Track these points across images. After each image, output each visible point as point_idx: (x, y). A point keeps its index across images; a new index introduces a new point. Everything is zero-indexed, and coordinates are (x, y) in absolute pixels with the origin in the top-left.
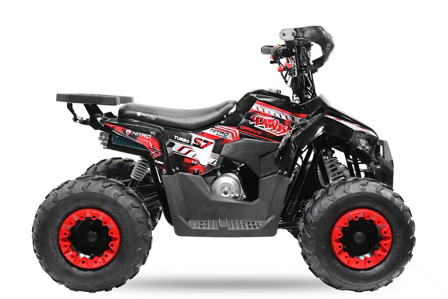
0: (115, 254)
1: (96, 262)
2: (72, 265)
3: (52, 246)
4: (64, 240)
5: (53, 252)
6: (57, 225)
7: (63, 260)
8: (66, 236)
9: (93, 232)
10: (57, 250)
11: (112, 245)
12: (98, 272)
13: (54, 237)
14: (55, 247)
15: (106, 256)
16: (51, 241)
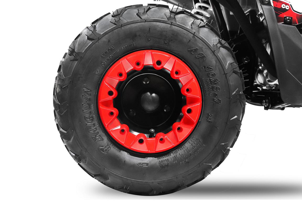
0: (194, 126)
1: (162, 141)
2: (121, 147)
3: (87, 115)
4: (106, 104)
5: (89, 124)
6: (96, 78)
7: (105, 139)
8: (111, 98)
9: (151, 94)
10: (96, 122)
11: (189, 111)
12: (165, 158)
13: (90, 99)
14: (92, 117)
15: (180, 129)
16: (85, 105)
